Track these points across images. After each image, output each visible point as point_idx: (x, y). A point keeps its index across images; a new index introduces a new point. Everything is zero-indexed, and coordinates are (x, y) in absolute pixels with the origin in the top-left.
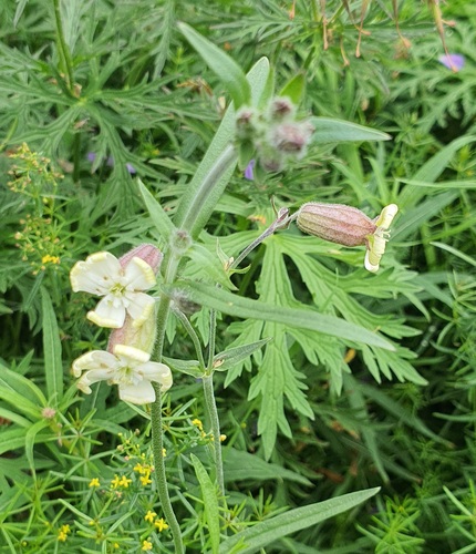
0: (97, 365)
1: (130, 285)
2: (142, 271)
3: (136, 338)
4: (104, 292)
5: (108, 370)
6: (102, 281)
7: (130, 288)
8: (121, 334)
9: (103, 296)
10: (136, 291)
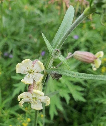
0: (26, 97)
1: (36, 70)
2: (40, 65)
3: (37, 88)
4: (27, 73)
5: (29, 99)
6: (26, 69)
7: (36, 71)
8: (32, 86)
9: (26, 74)
10: (37, 72)
